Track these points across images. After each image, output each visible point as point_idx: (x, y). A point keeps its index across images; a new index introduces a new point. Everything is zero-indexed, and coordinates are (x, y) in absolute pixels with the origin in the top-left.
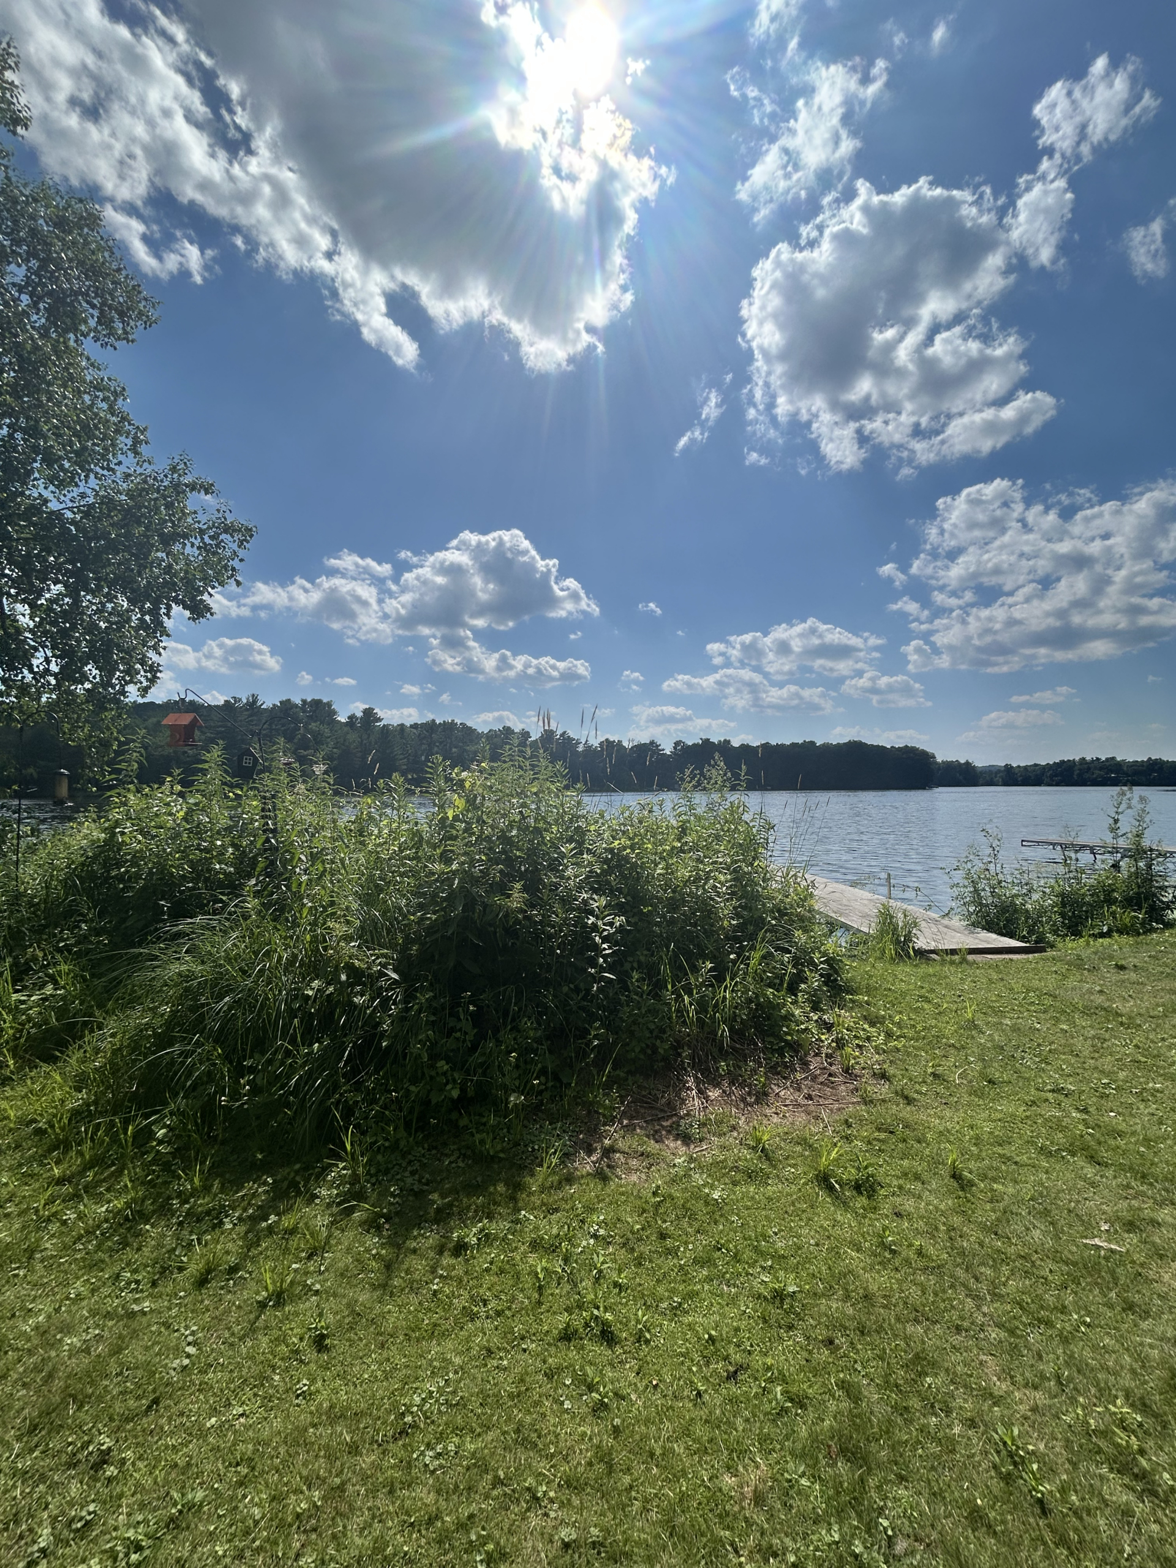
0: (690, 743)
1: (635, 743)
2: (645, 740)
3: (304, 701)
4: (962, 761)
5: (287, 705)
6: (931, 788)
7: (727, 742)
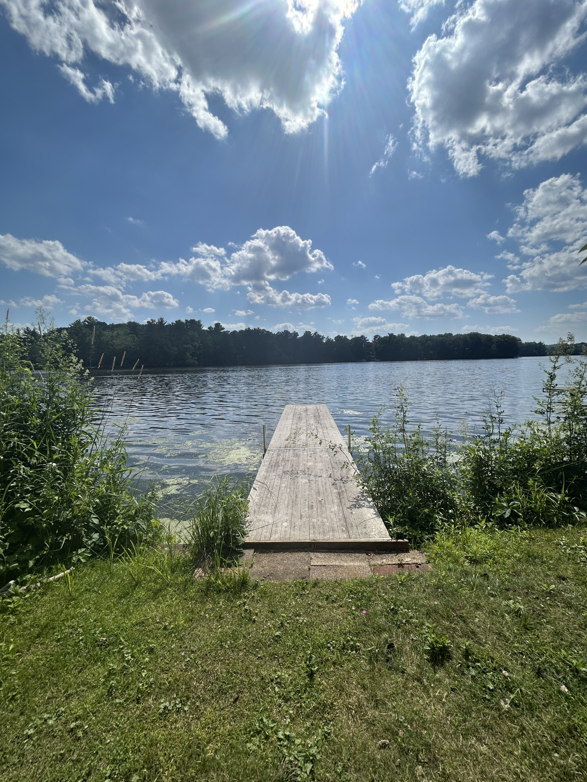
0: (383, 336)
1: (354, 337)
2: (358, 335)
3: (187, 321)
4: (537, 342)
5: (179, 322)
6: (517, 357)
7: (403, 335)
